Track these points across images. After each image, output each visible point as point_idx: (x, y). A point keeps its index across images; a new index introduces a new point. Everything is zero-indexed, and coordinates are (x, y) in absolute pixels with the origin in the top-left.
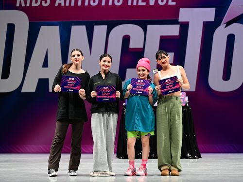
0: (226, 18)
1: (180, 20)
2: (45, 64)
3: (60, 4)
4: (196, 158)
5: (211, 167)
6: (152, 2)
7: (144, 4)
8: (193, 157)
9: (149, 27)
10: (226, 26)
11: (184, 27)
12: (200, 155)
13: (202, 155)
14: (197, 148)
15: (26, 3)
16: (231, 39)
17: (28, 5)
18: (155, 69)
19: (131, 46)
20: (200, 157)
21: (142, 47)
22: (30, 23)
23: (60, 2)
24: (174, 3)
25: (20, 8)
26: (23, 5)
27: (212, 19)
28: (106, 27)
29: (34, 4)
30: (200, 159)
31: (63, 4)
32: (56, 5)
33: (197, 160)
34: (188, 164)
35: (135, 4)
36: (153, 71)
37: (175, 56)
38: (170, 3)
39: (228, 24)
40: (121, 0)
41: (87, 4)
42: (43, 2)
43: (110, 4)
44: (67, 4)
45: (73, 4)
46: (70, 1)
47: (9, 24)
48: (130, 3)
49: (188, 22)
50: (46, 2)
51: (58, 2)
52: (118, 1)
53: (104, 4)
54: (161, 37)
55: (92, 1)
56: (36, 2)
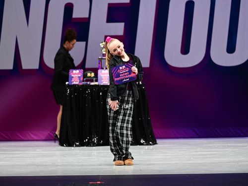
4: (151, 145)
5: (167, 155)
8: (148, 144)
12: (156, 141)
13: (158, 141)
14: (152, 133)
16: (190, 6)
18: (102, 42)
20: (156, 143)
21: (87, 16)
30: (156, 145)
33: (152, 146)
34: (142, 152)
36: (101, 44)
37: (125, 26)
54: (109, 4)
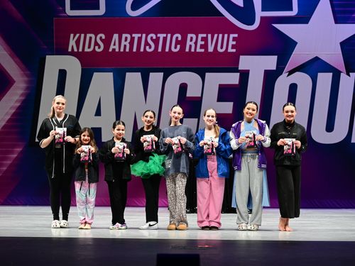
0: (288, 67)
1: (241, 68)
2: (98, 113)
3: (114, 50)
6: (211, 49)
7: (203, 50)
9: (207, 74)
10: (288, 76)
11: (245, 75)
15: (78, 48)
16: (293, 89)
17: (80, 50)
19: (188, 95)
22: (82, 69)
23: (114, 47)
24: (234, 50)
25: (72, 53)
26: (76, 50)
27: (275, 68)
28: (161, 74)
29: (87, 50)
31: (117, 50)
32: (110, 50)
35: (193, 50)
37: (234, 105)
38: (230, 50)
39: (291, 73)
40: (179, 46)
41: (142, 50)
42: (97, 47)
43: (167, 50)
44: (122, 50)
45: (127, 50)
46: (125, 46)
47: (60, 70)
48: (187, 50)
49: (249, 71)
50: (99, 47)
51: (112, 47)
52: (176, 48)
53: (160, 50)
54: (220, 85)
55: (147, 47)
56: (89, 47)
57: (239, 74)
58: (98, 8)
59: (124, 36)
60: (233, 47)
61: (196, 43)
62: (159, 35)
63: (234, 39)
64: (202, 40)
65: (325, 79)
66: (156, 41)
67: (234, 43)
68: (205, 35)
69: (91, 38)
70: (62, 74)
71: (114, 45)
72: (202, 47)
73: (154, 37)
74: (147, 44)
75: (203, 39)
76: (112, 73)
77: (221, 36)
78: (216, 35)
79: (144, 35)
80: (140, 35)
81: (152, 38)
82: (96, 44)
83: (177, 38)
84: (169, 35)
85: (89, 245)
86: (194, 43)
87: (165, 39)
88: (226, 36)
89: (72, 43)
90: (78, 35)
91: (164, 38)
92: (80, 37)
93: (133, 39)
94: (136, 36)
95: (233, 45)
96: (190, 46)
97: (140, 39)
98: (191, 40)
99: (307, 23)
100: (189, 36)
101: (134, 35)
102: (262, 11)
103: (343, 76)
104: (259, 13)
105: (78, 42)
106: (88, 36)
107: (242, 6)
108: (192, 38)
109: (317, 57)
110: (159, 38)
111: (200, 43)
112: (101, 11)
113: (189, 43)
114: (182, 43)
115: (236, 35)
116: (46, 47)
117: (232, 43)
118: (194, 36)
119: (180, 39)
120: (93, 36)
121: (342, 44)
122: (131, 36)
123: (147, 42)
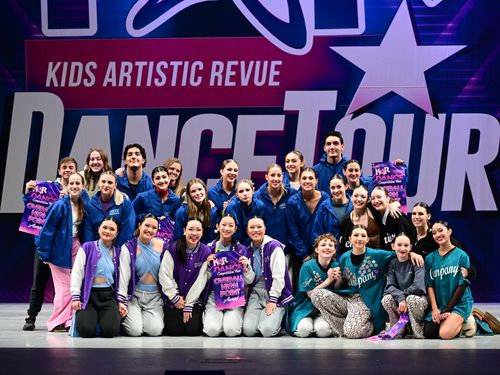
0: (353, 106)
1: (286, 108)
3: (110, 84)
6: (245, 82)
7: (233, 84)
9: (240, 118)
10: (353, 118)
11: (292, 118)
15: (59, 82)
17: (63, 84)
19: (213, 147)
21: (230, 147)
22: (66, 112)
23: (110, 80)
24: (277, 84)
25: (52, 89)
26: (56, 84)
27: (334, 108)
28: (176, 118)
29: (71, 84)
31: (114, 84)
32: (105, 84)
35: (220, 83)
38: (272, 83)
39: (356, 114)
40: (200, 79)
41: (149, 84)
42: (85, 81)
43: (184, 84)
44: (121, 84)
45: (128, 84)
46: (125, 79)
47: (34, 113)
48: (212, 83)
49: (298, 112)
50: (89, 81)
51: (107, 80)
52: (196, 80)
53: (174, 84)
54: (258, 132)
55: (156, 80)
56: (75, 80)
57: (283, 116)
58: (87, 26)
59: (124, 64)
60: (276, 78)
61: (224, 74)
62: (172, 63)
63: (277, 68)
64: (232, 70)
65: (404, 123)
66: (168, 72)
67: (278, 73)
68: (236, 63)
69: (77, 68)
70: (38, 118)
71: (110, 77)
72: (232, 79)
73: (166, 66)
74: (155, 75)
75: (233, 68)
76: (107, 117)
77: (258, 63)
78: (252, 63)
79: (152, 63)
80: (145, 63)
81: (162, 67)
82: (85, 75)
83: (198, 67)
84: (187, 63)
85: (72, 358)
86: (221, 73)
87: (181, 69)
88: (266, 63)
89: (51, 74)
90: (59, 64)
91: (179, 66)
92: (61, 67)
93: (135, 69)
94: (141, 64)
95: (275, 76)
96: (216, 78)
97: (146, 69)
98: (217, 70)
99: (378, 44)
100: (215, 64)
101: (137, 63)
102: (316, 28)
103: (429, 118)
104: (312, 32)
105: (59, 74)
106: (74, 64)
107: (288, 21)
108: (218, 67)
109: (392, 92)
110: (173, 66)
111: (230, 73)
112: (92, 30)
113: (214, 74)
114: (205, 74)
115: (280, 63)
116: (13, 80)
117: (274, 73)
118: (221, 64)
119: (201, 68)
120: (80, 64)
121: (428, 74)
122: (134, 64)
123: (157, 73)
